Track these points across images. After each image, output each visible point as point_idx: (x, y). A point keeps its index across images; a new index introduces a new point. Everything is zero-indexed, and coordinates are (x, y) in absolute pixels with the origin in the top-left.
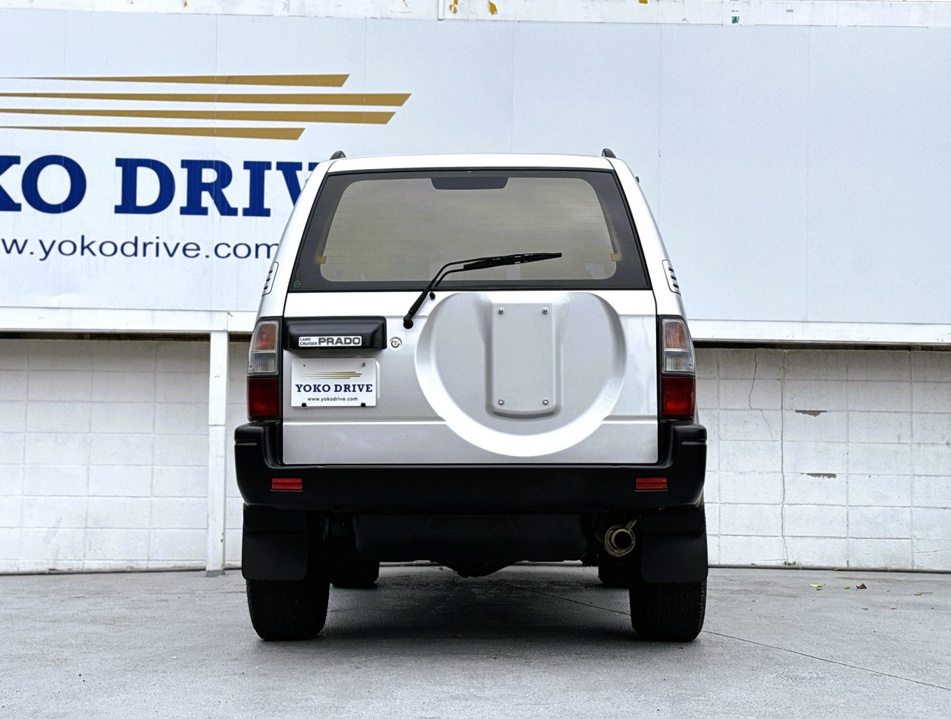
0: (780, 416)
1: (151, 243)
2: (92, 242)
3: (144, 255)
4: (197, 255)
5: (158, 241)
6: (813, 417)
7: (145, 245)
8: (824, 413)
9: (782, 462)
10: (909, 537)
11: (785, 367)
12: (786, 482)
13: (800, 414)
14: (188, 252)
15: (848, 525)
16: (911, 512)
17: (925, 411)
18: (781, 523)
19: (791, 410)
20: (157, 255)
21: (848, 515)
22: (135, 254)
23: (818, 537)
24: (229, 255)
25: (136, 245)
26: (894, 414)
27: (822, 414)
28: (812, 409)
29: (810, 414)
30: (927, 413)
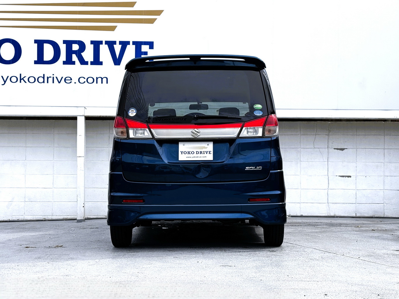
0: (327, 151)
1: (51, 77)
2: (25, 77)
3: (48, 82)
4: (71, 82)
5: (53, 76)
6: (341, 151)
7: (48, 78)
8: (346, 149)
9: (328, 171)
10: (383, 203)
11: (329, 129)
12: (329, 180)
13: (336, 150)
14: (66, 81)
15: (356, 198)
16: (384, 192)
17: (390, 148)
18: (327, 197)
19: (332, 148)
20: (53, 82)
21: (356, 194)
22: (44, 82)
23: (343, 203)
24: (85, 82)
25: (44, 78)
26: (376, 149)
27: (345, 149)
28: (341, 148)
29: (340, 150)
30: (391, 149)
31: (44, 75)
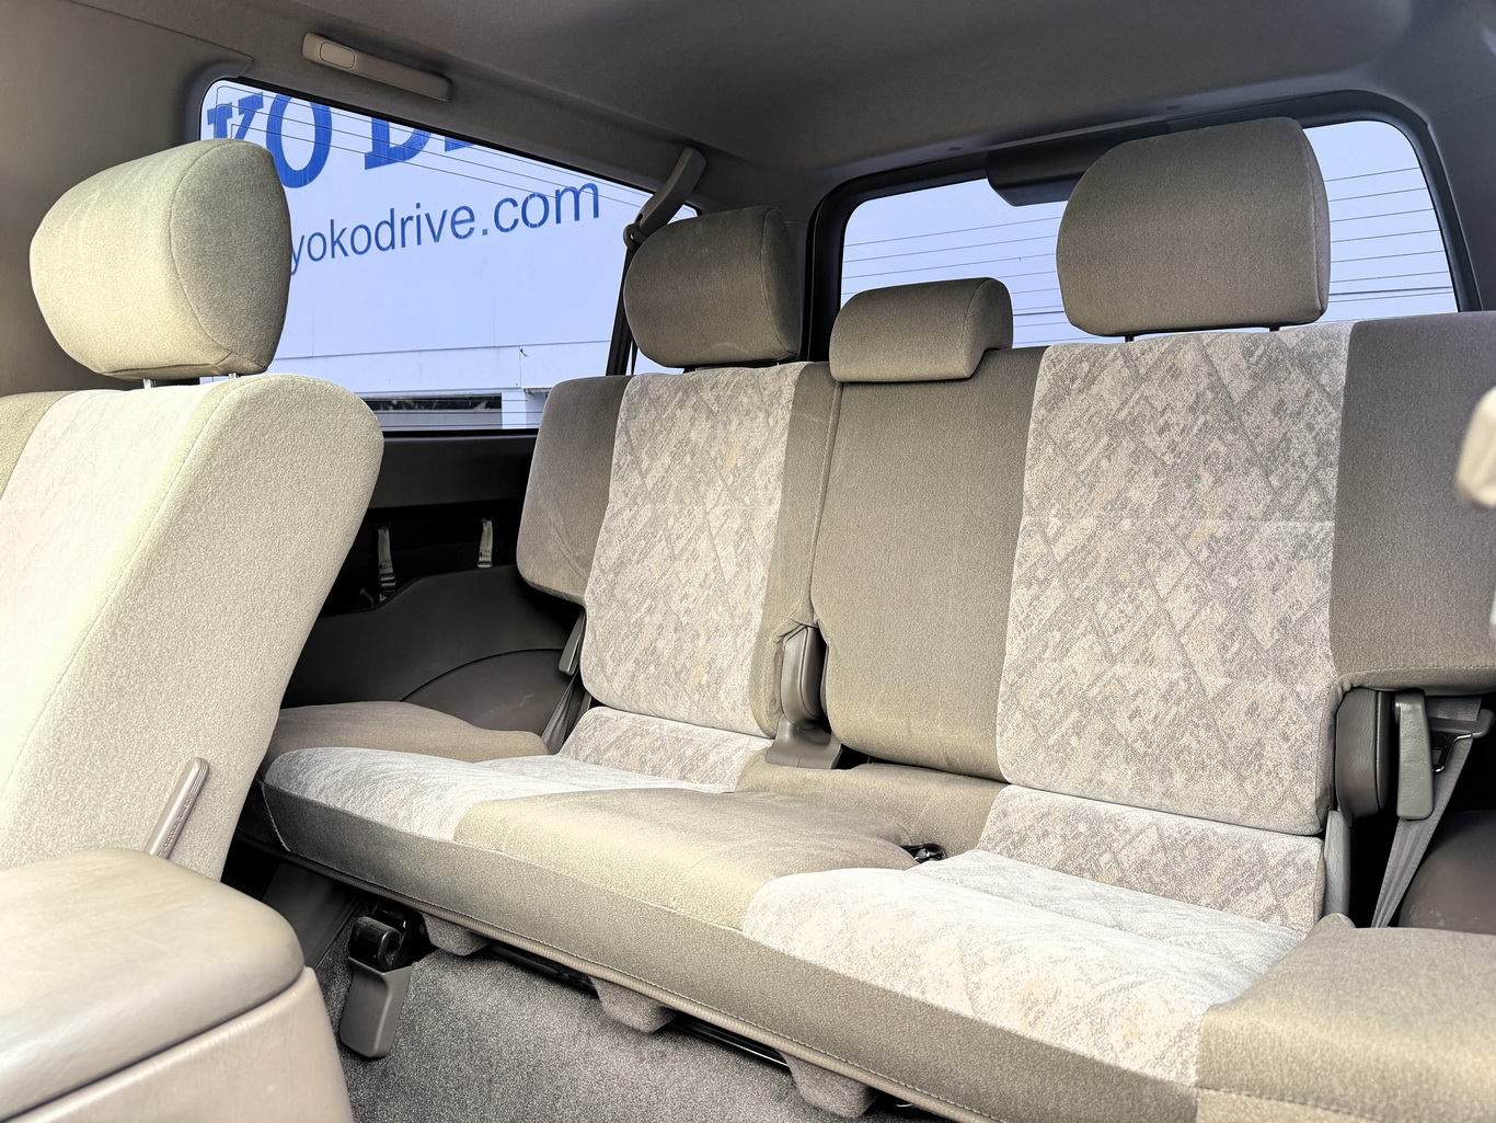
1: (411, 218)
2: (344, 230)
3: (403, 245)
4: (472, 230)
5: (419, 212)
7: (403, 223)
14: (457, 227)
20: (419, 243)
22: (392, 245)
24: (516, 221)
25: (392, 226)
31: (392, 211)
